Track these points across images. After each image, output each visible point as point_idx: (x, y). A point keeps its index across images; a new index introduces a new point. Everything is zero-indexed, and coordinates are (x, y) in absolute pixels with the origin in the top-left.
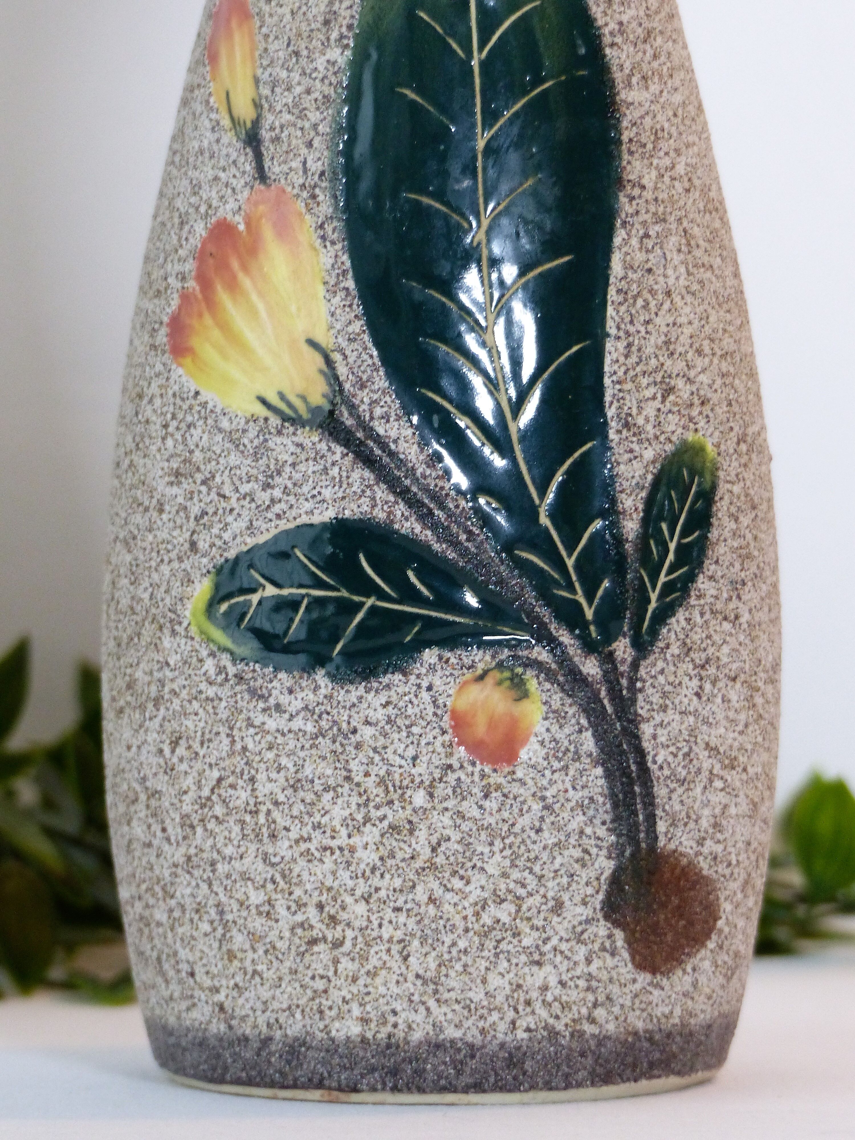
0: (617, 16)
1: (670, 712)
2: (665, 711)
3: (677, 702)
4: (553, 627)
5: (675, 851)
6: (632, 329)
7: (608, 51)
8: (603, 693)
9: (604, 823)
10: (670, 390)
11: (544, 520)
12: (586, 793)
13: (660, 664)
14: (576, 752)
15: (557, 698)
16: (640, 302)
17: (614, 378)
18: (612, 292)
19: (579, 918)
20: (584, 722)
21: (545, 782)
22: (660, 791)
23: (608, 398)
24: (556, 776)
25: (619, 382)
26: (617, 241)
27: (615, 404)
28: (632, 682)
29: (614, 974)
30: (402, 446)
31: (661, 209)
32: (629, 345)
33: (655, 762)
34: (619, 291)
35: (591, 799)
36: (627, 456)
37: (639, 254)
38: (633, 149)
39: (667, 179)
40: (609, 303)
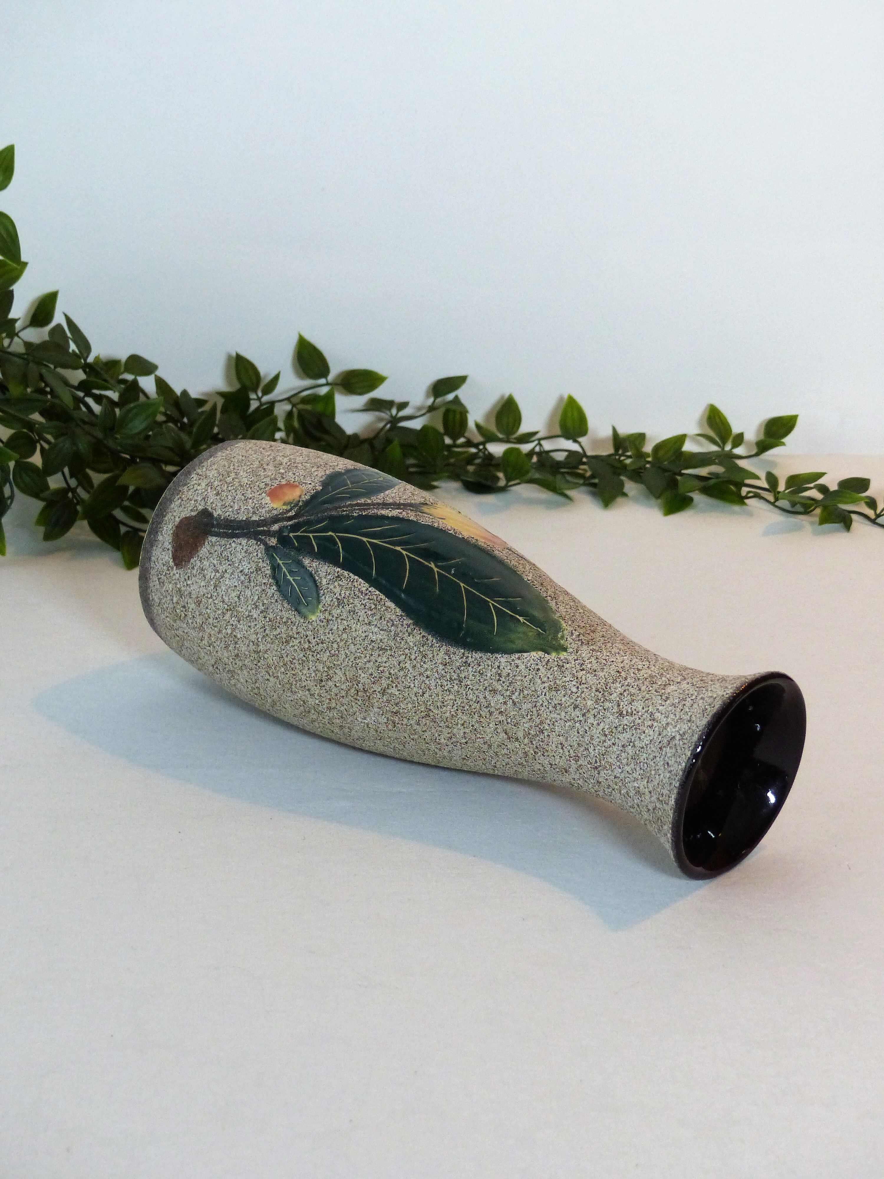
0: (472, 665)
1: (243, 554)
2: (245, 552)
3: (245, 559)
4: (296, 521)
5: (204, 544)
6: (367, 597)
7: (462, 651)
8: (265, 528)
9: (229, 516)
10: (338, 606)
11: (330, 533)
12: (242, 512)
13: (260, 555)
14: (255, 513)
15: (275, 512)
16: (373, 606)
17: (355, 580)
18: (383, 597)
19: (209, 500)
20: (262, 518)
21: (255, 501)
22: (223, 541)
23: (351, 574)
24: (254, 504)
25: (352, 581)
26: (398, 610)
27: (347, 576)
28: (261, 540)
29: (186, 509)
30: (387, 511)
31: (398, 639)
32: (362, 593)
33: (234, 541)
34: (381, 599)
35: (238, 513)
36: (329, 571)
37: (389, 616)
38: (425, 639)
39: (407, 651)
40: (380, 594)
